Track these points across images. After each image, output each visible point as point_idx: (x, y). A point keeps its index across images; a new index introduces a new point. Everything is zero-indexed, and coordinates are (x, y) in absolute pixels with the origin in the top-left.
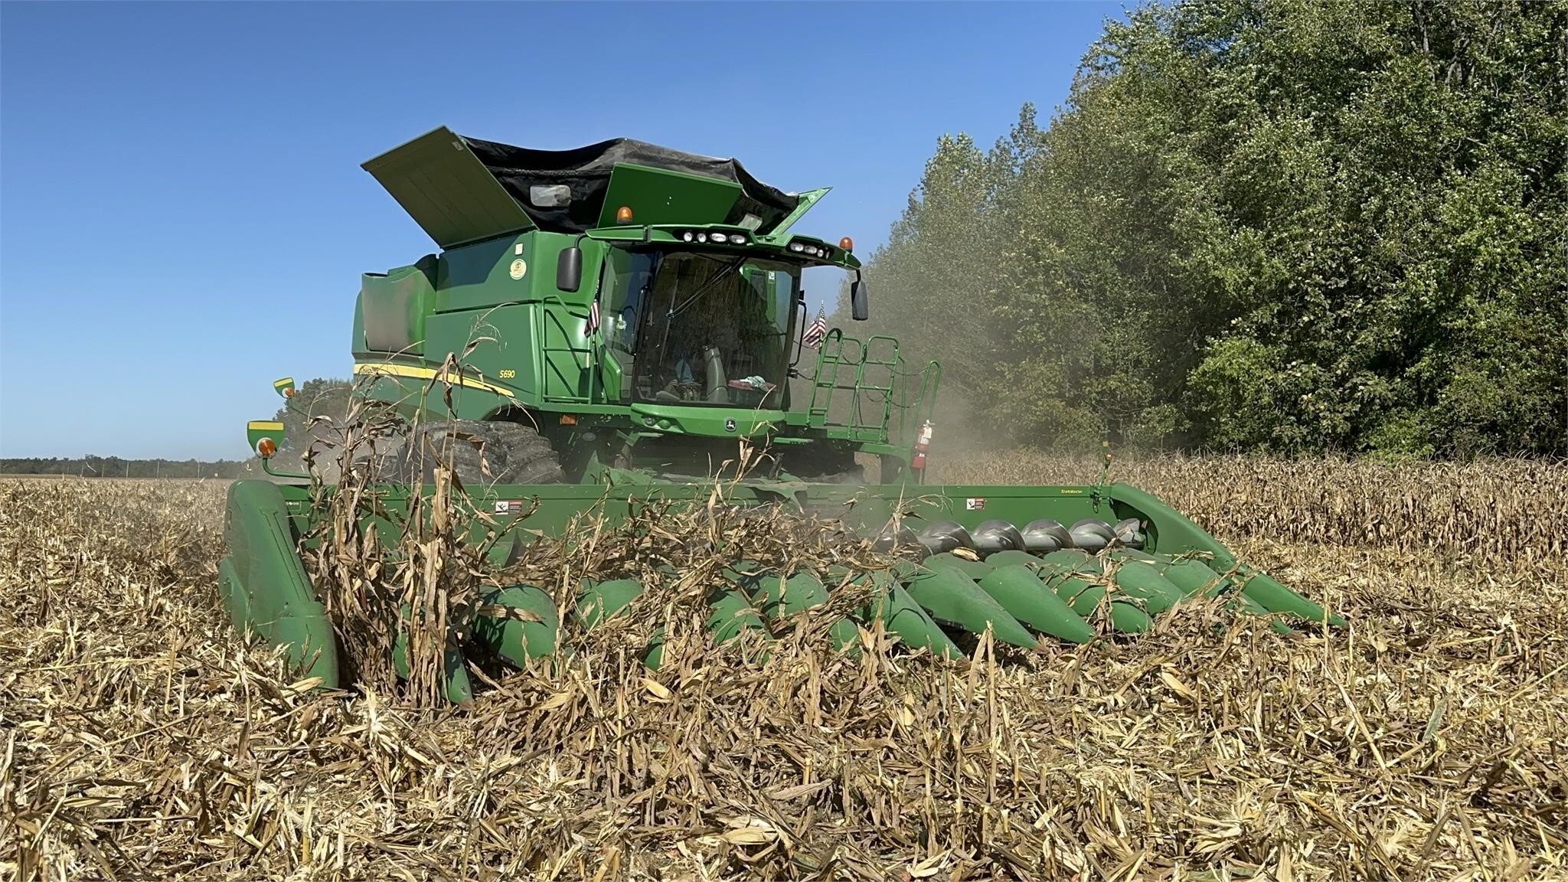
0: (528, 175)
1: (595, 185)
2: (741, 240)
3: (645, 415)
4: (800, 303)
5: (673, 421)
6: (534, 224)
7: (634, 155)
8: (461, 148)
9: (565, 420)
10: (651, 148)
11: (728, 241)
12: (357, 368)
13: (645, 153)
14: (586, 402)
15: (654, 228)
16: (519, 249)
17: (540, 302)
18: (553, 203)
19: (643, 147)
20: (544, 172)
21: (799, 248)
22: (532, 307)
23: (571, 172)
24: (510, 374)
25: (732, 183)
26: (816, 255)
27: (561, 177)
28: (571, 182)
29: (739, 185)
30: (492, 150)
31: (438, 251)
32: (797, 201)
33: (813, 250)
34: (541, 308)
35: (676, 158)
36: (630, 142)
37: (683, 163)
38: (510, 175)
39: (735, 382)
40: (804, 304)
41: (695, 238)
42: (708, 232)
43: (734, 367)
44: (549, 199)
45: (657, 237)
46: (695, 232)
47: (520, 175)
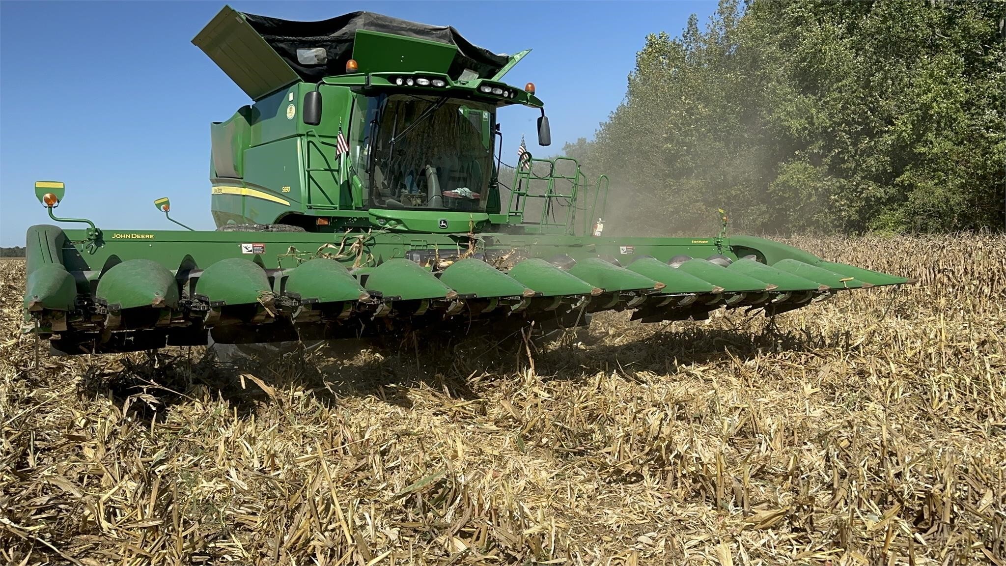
0: (294, 41)
1: (344, 47)
2: (440, 84)
3: (379, 218)
4: (497, 133)
5: (399, 221)
6: (299, 78)
7: (371, 24)
8: (242, 22)
9: (319, 222)
10: (384, 19)
11: (431, 85)
12: (214, 190)
13: (380, 22)
14: (335, 208)
15: (373, 75)
16: (291, 98)
17: (304, 135)
18: (314, 62)
19: (378, 18)
20: (304, 39)
21: (487, 90)
22: (299, 140)
23: (325, 38)
24: (286, 189)
25: (449, 45)
26: (502, 95)
27: (318, 42)
28: (327, 46)
29: (456, 46)
30: (265, 22)
31: (251, 103)
32: (506, 60)
33: (499, 92)
34: (305, 140)
35: (404, 26)
36: (368, 14)
37: (410, 30)
38: (281, 41)
39: (447, 193)
40: (500, 134)
41: (405, 83)
42: (415, 78)
43: (447, 180)
44: (311, 59)
45: (375, 82)
46: (405, 78)
47: (287, 40)
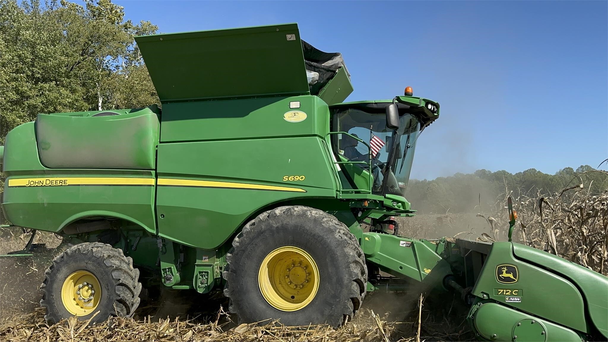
1: (329, 74)
5: (403, 203)
6: (309, 91)
16: (295, 104)
22: (317, 138)
28: (320, 71)
46: (432, 104)
